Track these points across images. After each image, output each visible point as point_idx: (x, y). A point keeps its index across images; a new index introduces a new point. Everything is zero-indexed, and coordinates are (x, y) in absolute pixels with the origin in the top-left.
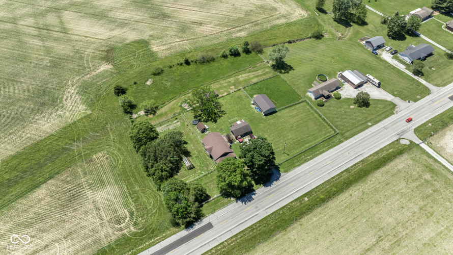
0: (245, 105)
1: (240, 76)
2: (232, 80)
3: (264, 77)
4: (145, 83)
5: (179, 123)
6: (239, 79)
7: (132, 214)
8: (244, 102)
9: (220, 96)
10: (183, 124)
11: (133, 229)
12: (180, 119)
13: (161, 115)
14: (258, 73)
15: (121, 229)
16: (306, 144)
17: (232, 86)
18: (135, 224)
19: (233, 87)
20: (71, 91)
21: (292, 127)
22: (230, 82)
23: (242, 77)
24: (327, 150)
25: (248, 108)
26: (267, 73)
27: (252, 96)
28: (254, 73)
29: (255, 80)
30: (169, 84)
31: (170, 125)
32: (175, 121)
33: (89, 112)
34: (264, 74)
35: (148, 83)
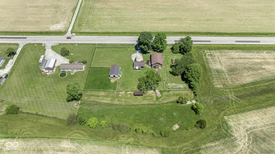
0: (124, 79)
1: (108, 102)
2: (116, 102)
3: (93, 93)
4: (180, 127)
5: (168, 85)
6: (111, 100)
7: (205, 55)
8: (123, 81)
9: (133, 93)
10: (167, 83)
11: (206, 51)
12: (167, 87)
13: (177, 95)
14: (94, 99)
15: (210, 52)
16: (114, 50)
17: (120, 97)
18: (204, 52)
19: (120, 95)
20: (242, 145)
21: (112, 58)
22: (119, 101)
23: (107, 101)
24: (109, 44)
25: (124, 76)
26: (88, 96)
27: (116, 82)
28: (97, 100)
29: (102, 93)
30: (161, 119)
31: (174, 86)
32: (170, 87)
33: (226, 117)
34: (92, 95)
35: (176, 127)
